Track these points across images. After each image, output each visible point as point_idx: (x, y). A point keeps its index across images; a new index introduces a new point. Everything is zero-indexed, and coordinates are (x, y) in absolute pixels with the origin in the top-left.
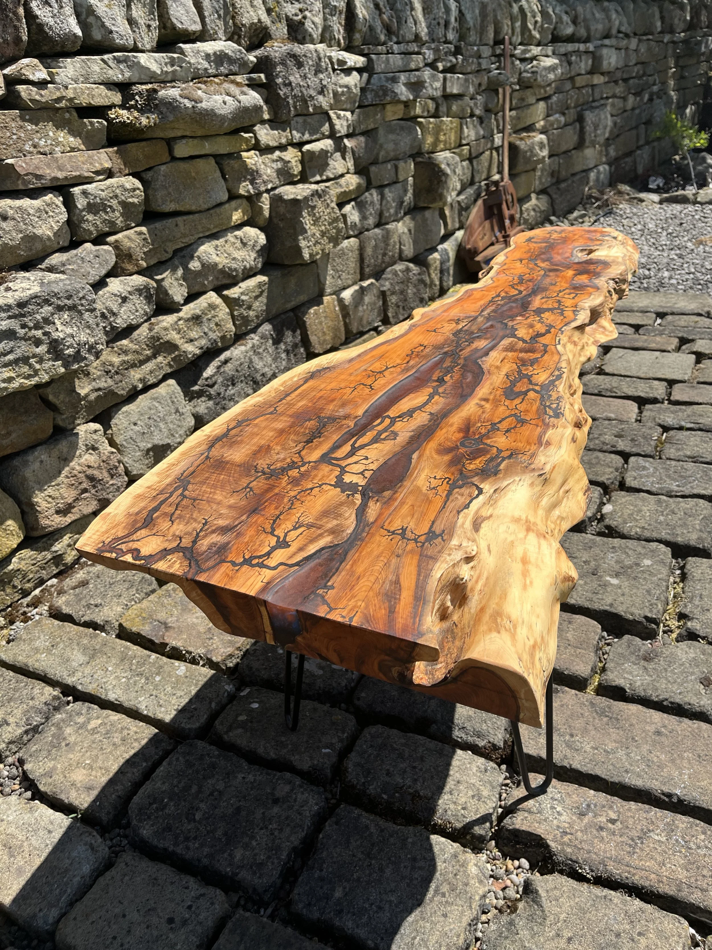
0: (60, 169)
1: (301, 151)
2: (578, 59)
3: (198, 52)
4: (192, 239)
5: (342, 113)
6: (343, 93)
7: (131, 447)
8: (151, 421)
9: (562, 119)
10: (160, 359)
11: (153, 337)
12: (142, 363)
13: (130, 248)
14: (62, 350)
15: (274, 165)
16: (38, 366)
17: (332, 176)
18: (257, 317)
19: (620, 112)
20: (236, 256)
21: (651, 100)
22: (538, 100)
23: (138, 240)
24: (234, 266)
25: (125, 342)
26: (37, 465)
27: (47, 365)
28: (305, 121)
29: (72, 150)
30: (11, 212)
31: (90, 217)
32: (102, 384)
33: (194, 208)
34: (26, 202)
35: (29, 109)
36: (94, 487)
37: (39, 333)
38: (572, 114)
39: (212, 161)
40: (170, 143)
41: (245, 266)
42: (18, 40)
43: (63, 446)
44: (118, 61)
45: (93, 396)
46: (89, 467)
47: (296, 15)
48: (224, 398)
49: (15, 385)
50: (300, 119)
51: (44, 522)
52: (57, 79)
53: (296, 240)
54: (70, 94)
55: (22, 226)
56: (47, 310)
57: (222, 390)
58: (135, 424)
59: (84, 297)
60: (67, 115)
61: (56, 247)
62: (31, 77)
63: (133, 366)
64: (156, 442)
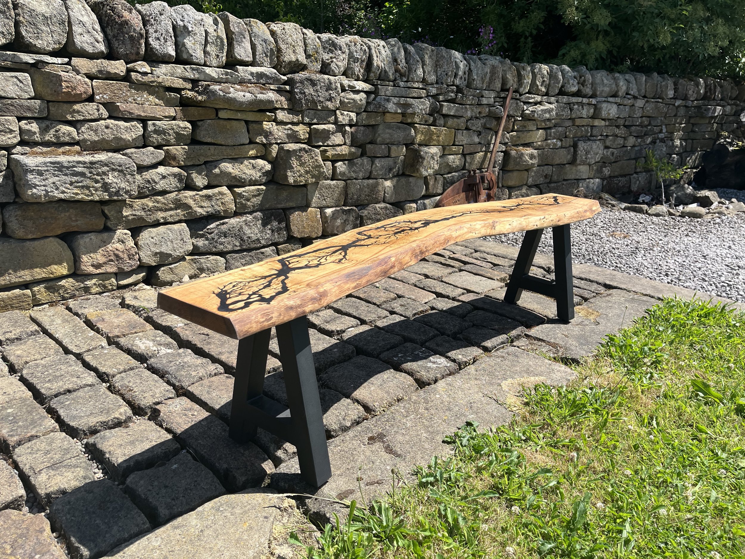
0: (144, 112)
1: (310, 128)
2: (581, 107)
3: (247, 71)
4: (219, 158)
5: (346, 113)
6: (349, 103)
7: (145, 248)
8: (163, 240)
9: (559, 144)
10: (179, 211)
11: (176, 199)
12: (166, 210)
13: (175, 154)
14: (109, 188)
15: (286, 132)
16: (94, 192)
17: (330, 144)
18: (254, 206)
19: (619, 146)
20: (246, 172)
21: (653, 142)
22: (538, 129)
23: (182, 151)
24: (244, 176)
25: (159, 197)
26: (88, 240)
27: (99, 193)
28: (315, 113)
29: (156, 105)
30: (111, 126)
31: (155, 136)
32: (138, 213)
33: (223, 143)
34: (121, 123)
35: (134, 83)
36: (118, 261)
37: (98, 178)
38: (569, 142)
39: (243, 123)
40: (217, 110)
41: (251, 179)
42: (138, 53)
43: (105, 235)
44: (193, 69)
45: (130, 218)
46: (117, 250)
47: (328, 60)
48: (216, 242)
49: (80, 197)
50: (312, 112)
51: (83, 267)
52: (154, 72)
53: (286, 171)
54: (160, 80)
55: (115, 133)
56: (105, 169)
57: (216, 237)
58: (152, 238)
59: (128, 168)
60: (157, 89)
61: (134, 146)
62: (139, 70)
63: (161, 210)
64: (162, 250)
